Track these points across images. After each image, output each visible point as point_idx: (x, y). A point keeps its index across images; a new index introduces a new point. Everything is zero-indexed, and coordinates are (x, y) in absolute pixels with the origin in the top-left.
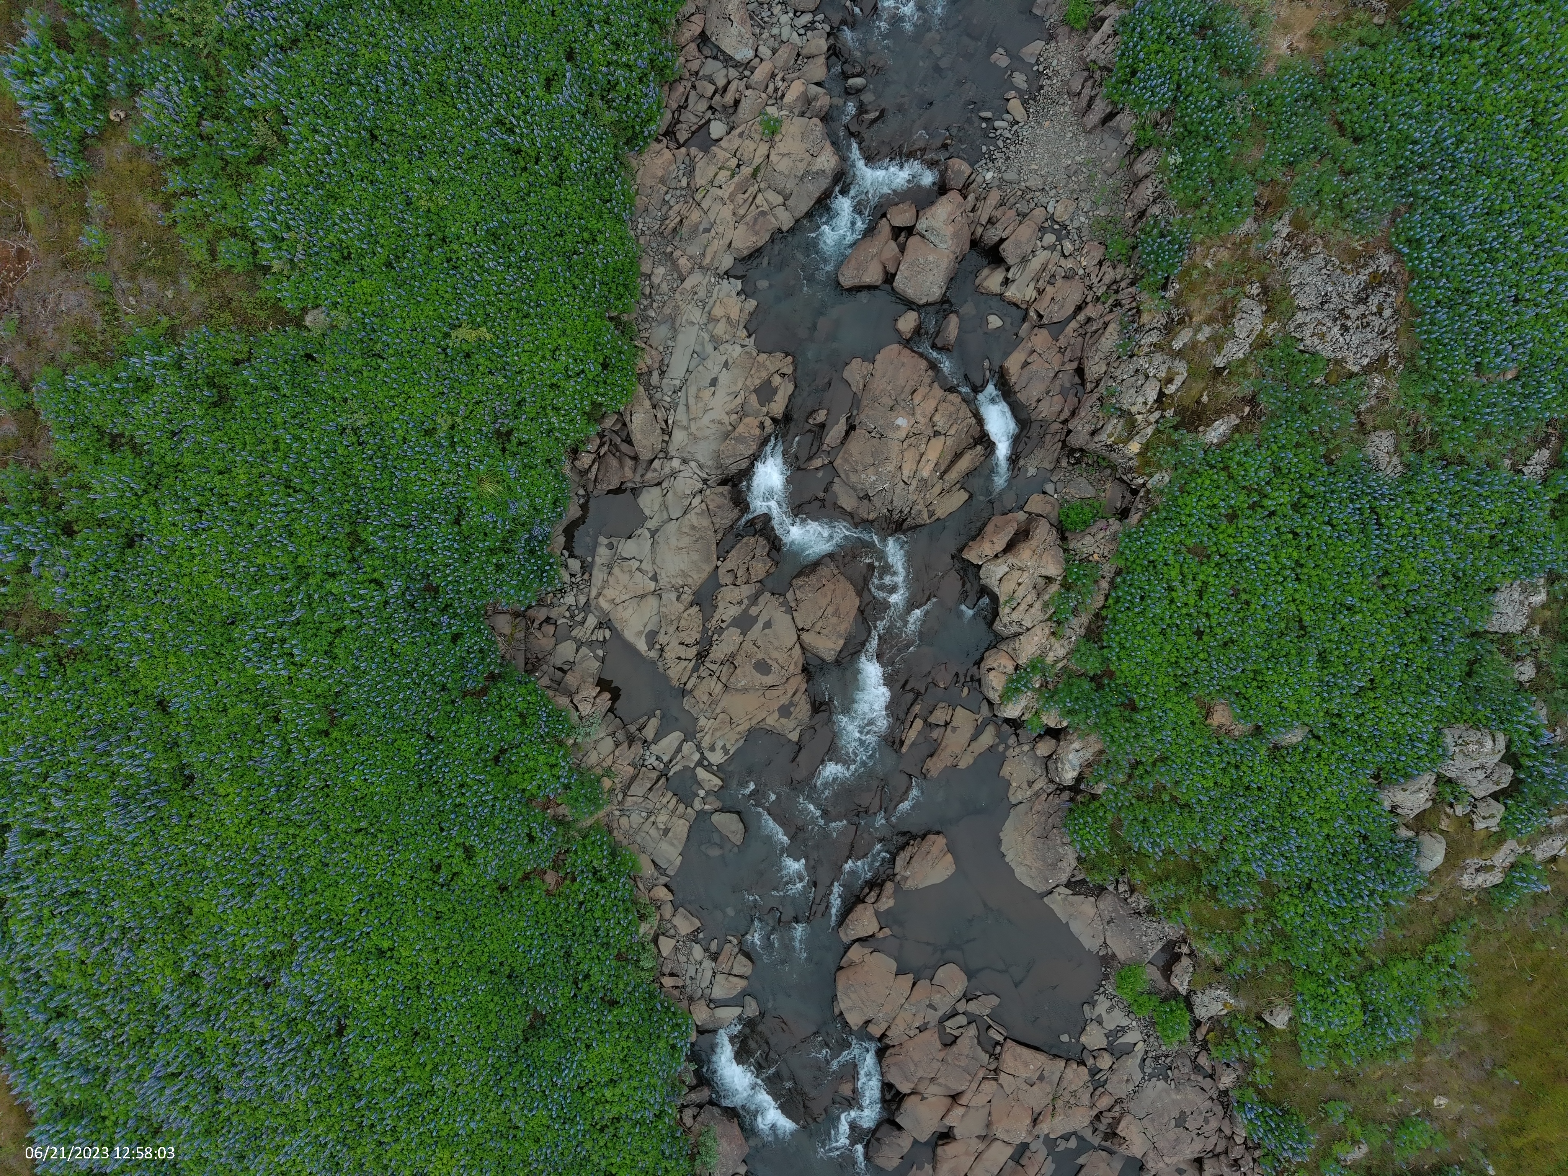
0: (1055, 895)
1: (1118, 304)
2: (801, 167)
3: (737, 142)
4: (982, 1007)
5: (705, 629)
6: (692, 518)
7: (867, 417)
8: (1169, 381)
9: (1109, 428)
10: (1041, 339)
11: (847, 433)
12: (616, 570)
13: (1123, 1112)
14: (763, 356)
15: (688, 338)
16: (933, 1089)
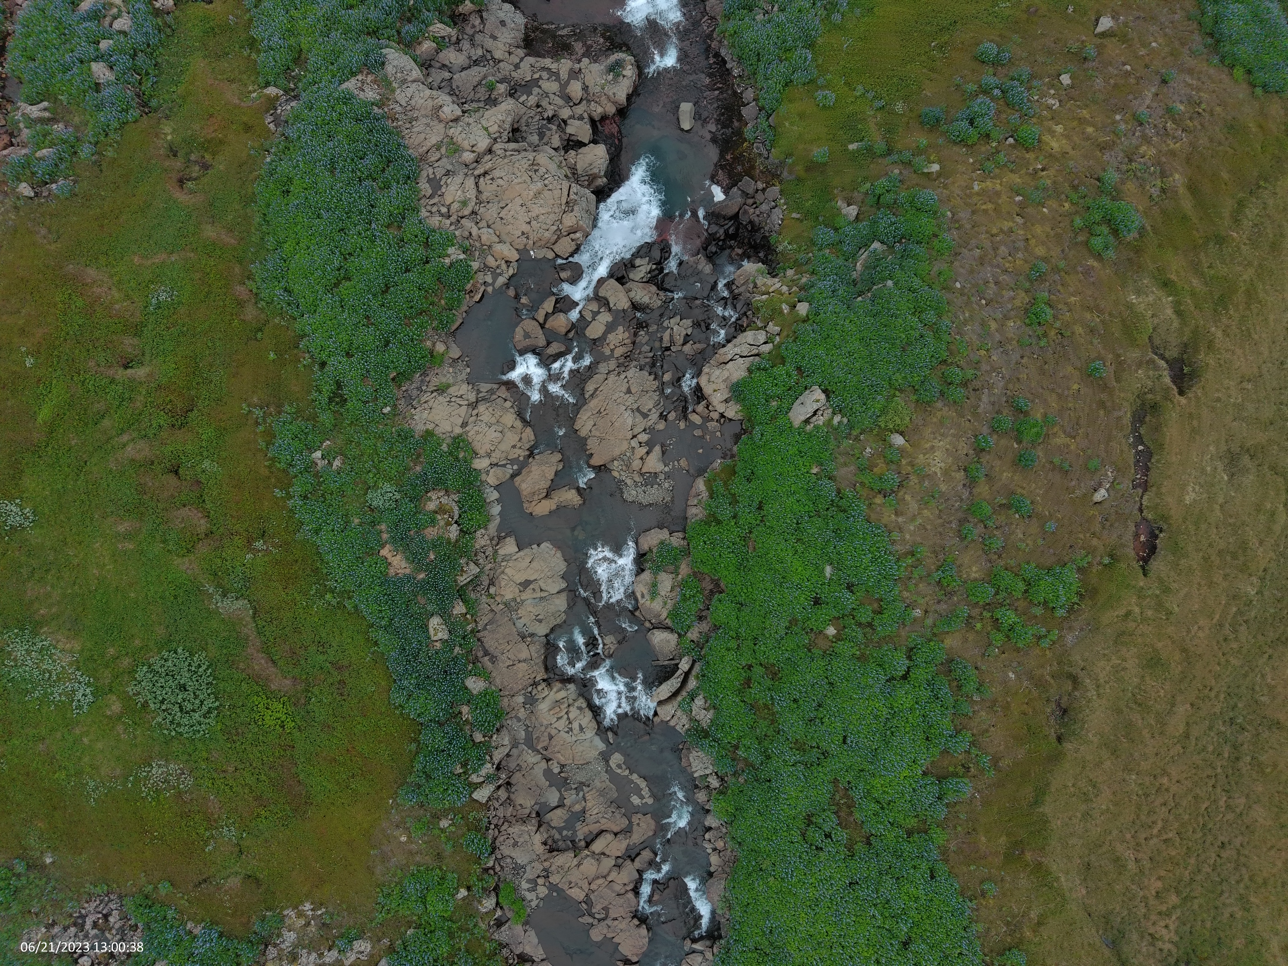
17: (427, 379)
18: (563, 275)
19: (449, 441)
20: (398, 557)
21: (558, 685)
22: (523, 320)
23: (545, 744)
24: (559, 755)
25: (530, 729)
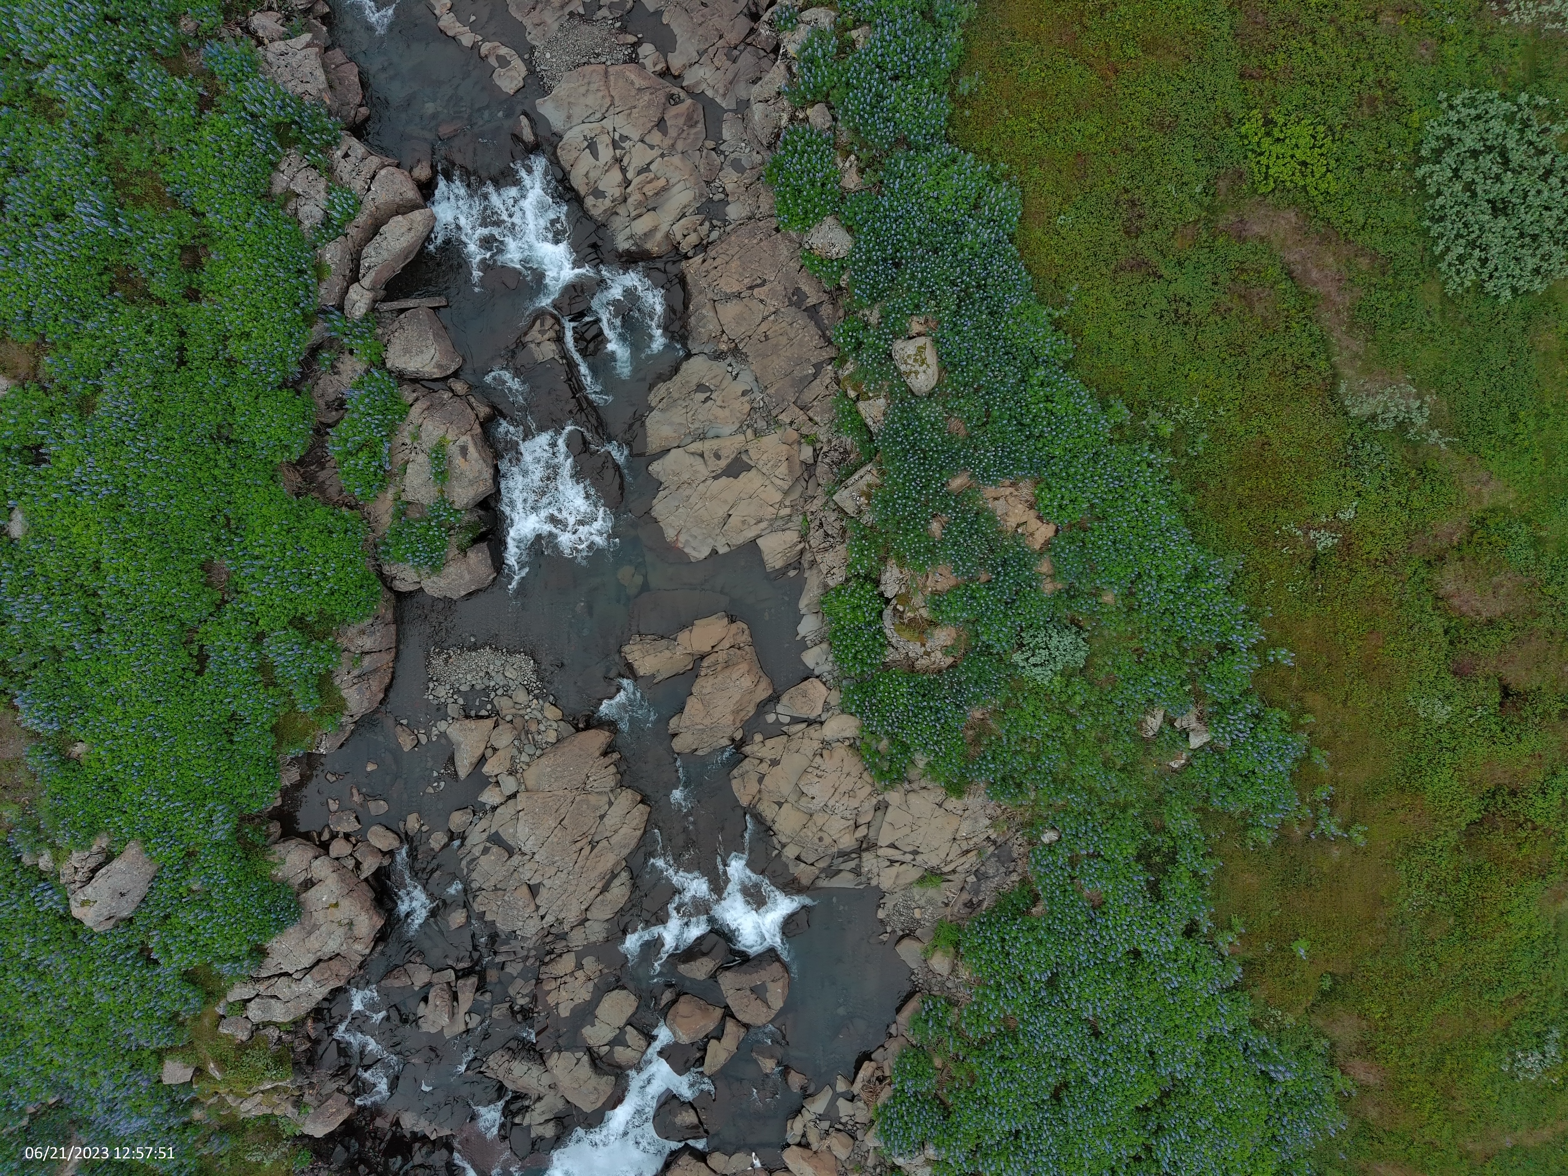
17: (965, 897)
18: (688, 1118)
19: (913, 773)
20: (1012, 522)
21: (653, 246)
22: (771, 1022)
23: (673, 111)
24: (639, 82)
25: (710, 144)
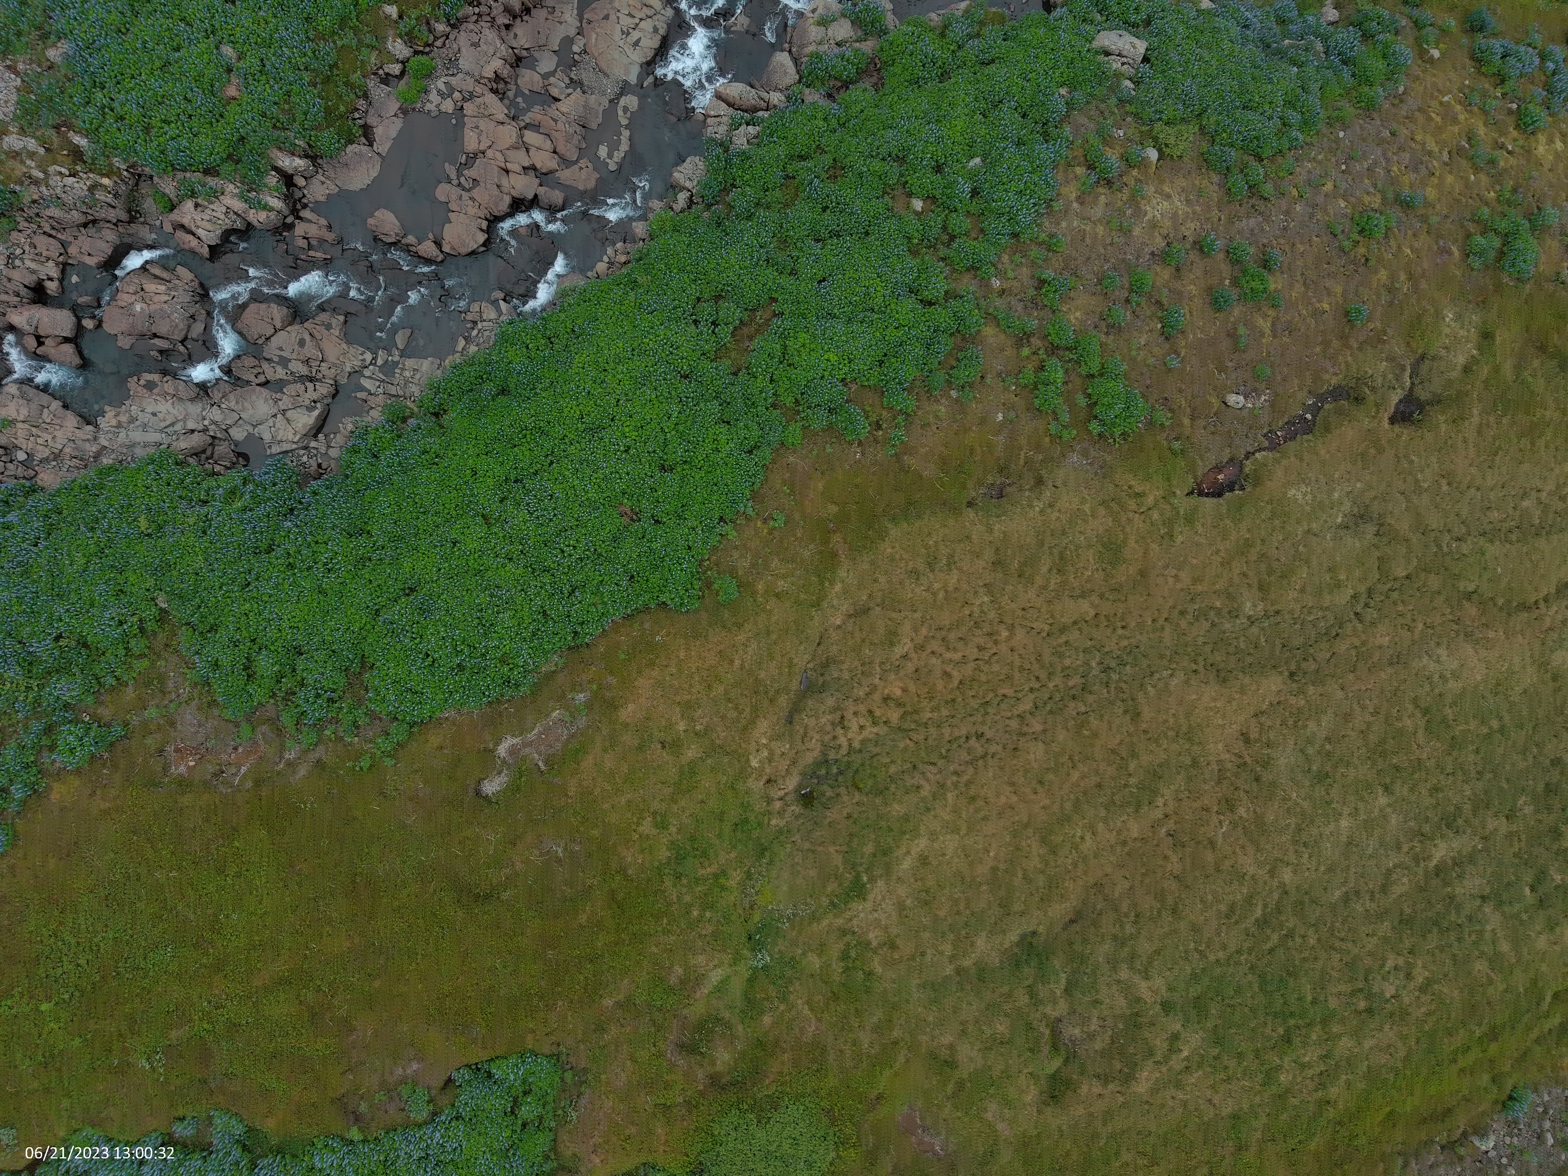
0: (380, 151)
1: (37, 215)
2: (21, 401)
3: (21, 440)
4: (452, 171)
5: (295, 382)
6: (232, 404)
7: (143, 326)
8: (60, 173)
9: (103, 198)
10: (73, 250)
11: (159, 337)
12: (279, 438)
13: (482, 77)
14: (132, 393)
15: (137, 436)
16: (505, 182)
